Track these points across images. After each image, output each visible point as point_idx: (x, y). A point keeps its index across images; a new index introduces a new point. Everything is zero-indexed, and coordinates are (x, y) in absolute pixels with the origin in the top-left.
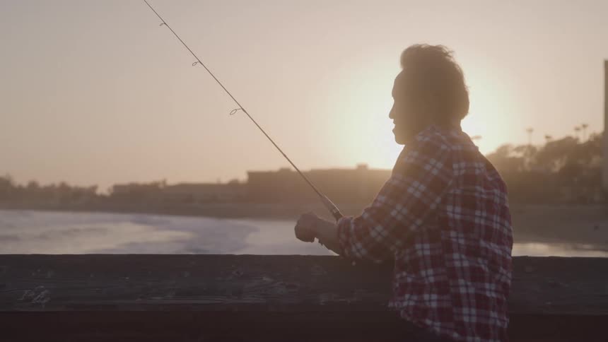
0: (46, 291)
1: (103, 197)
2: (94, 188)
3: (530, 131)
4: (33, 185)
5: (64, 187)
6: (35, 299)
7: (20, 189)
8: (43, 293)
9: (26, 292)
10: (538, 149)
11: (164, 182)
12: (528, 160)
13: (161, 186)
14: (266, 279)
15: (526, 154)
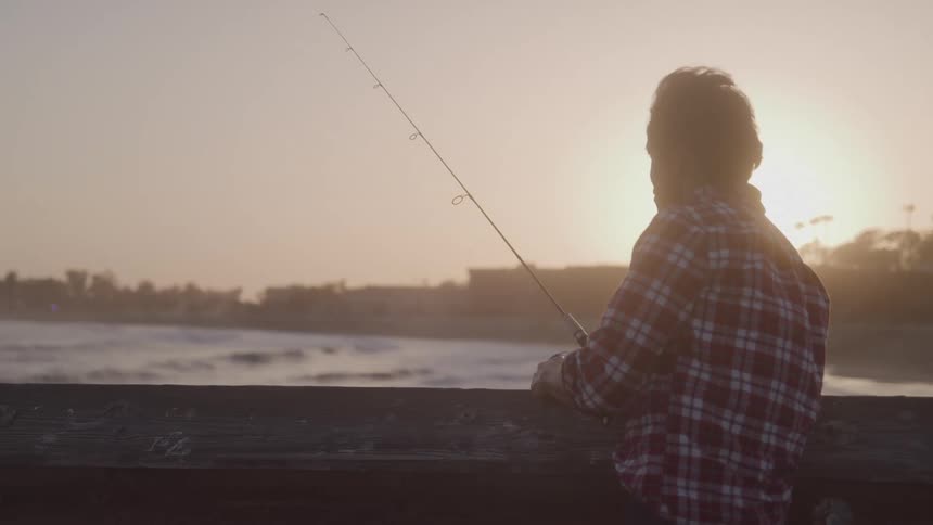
0: (186, 439)
1: (250, 307)
2: (238, 292)
3: (911, 208)
4: (146, 288)
5: (191, 291)
6: (169, 451)
7: (127, 292)
8: (180, 442)
9: (157, 439)
10: (923, 237)
11: (342, 284)
12: (906, 254)
13: (338, 290)
14: (509, 426)
15: (903, 246)
